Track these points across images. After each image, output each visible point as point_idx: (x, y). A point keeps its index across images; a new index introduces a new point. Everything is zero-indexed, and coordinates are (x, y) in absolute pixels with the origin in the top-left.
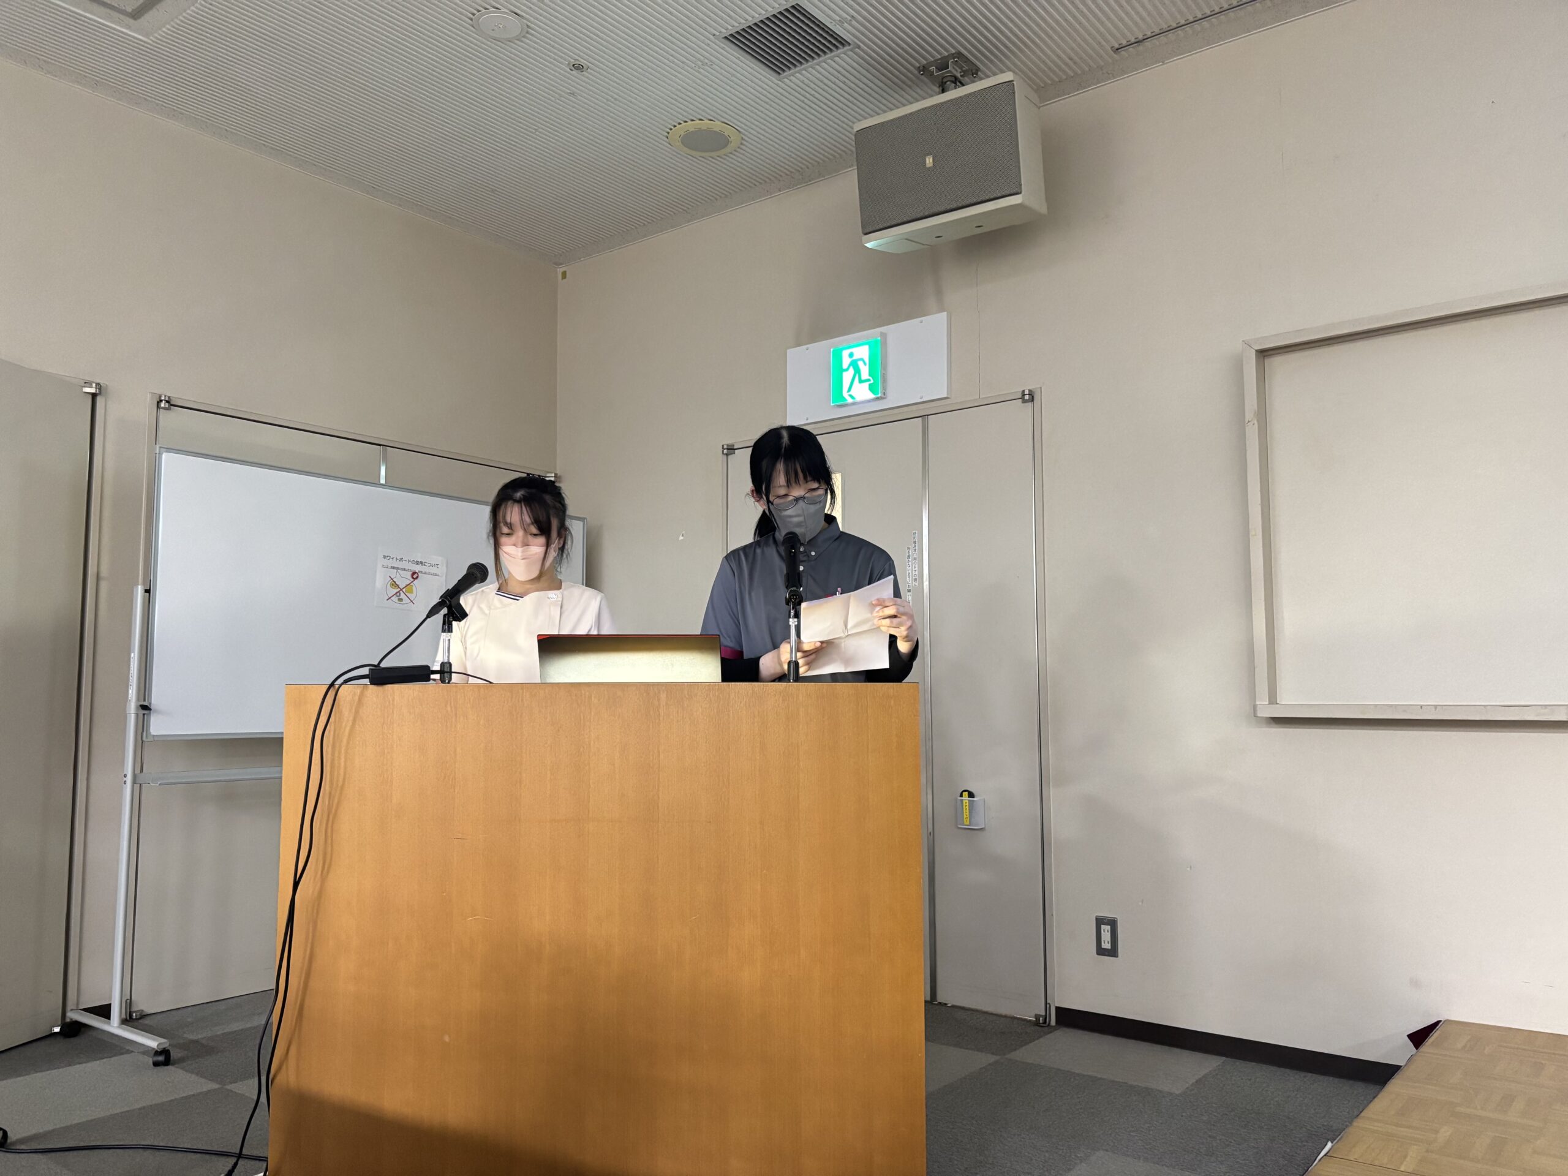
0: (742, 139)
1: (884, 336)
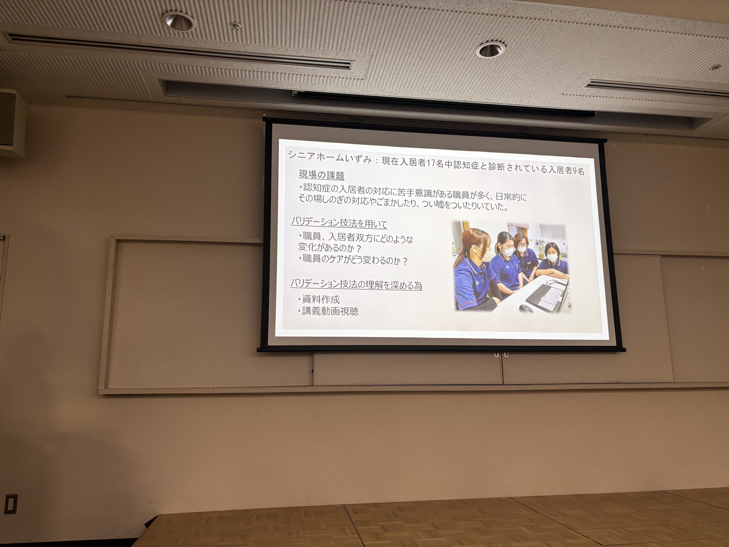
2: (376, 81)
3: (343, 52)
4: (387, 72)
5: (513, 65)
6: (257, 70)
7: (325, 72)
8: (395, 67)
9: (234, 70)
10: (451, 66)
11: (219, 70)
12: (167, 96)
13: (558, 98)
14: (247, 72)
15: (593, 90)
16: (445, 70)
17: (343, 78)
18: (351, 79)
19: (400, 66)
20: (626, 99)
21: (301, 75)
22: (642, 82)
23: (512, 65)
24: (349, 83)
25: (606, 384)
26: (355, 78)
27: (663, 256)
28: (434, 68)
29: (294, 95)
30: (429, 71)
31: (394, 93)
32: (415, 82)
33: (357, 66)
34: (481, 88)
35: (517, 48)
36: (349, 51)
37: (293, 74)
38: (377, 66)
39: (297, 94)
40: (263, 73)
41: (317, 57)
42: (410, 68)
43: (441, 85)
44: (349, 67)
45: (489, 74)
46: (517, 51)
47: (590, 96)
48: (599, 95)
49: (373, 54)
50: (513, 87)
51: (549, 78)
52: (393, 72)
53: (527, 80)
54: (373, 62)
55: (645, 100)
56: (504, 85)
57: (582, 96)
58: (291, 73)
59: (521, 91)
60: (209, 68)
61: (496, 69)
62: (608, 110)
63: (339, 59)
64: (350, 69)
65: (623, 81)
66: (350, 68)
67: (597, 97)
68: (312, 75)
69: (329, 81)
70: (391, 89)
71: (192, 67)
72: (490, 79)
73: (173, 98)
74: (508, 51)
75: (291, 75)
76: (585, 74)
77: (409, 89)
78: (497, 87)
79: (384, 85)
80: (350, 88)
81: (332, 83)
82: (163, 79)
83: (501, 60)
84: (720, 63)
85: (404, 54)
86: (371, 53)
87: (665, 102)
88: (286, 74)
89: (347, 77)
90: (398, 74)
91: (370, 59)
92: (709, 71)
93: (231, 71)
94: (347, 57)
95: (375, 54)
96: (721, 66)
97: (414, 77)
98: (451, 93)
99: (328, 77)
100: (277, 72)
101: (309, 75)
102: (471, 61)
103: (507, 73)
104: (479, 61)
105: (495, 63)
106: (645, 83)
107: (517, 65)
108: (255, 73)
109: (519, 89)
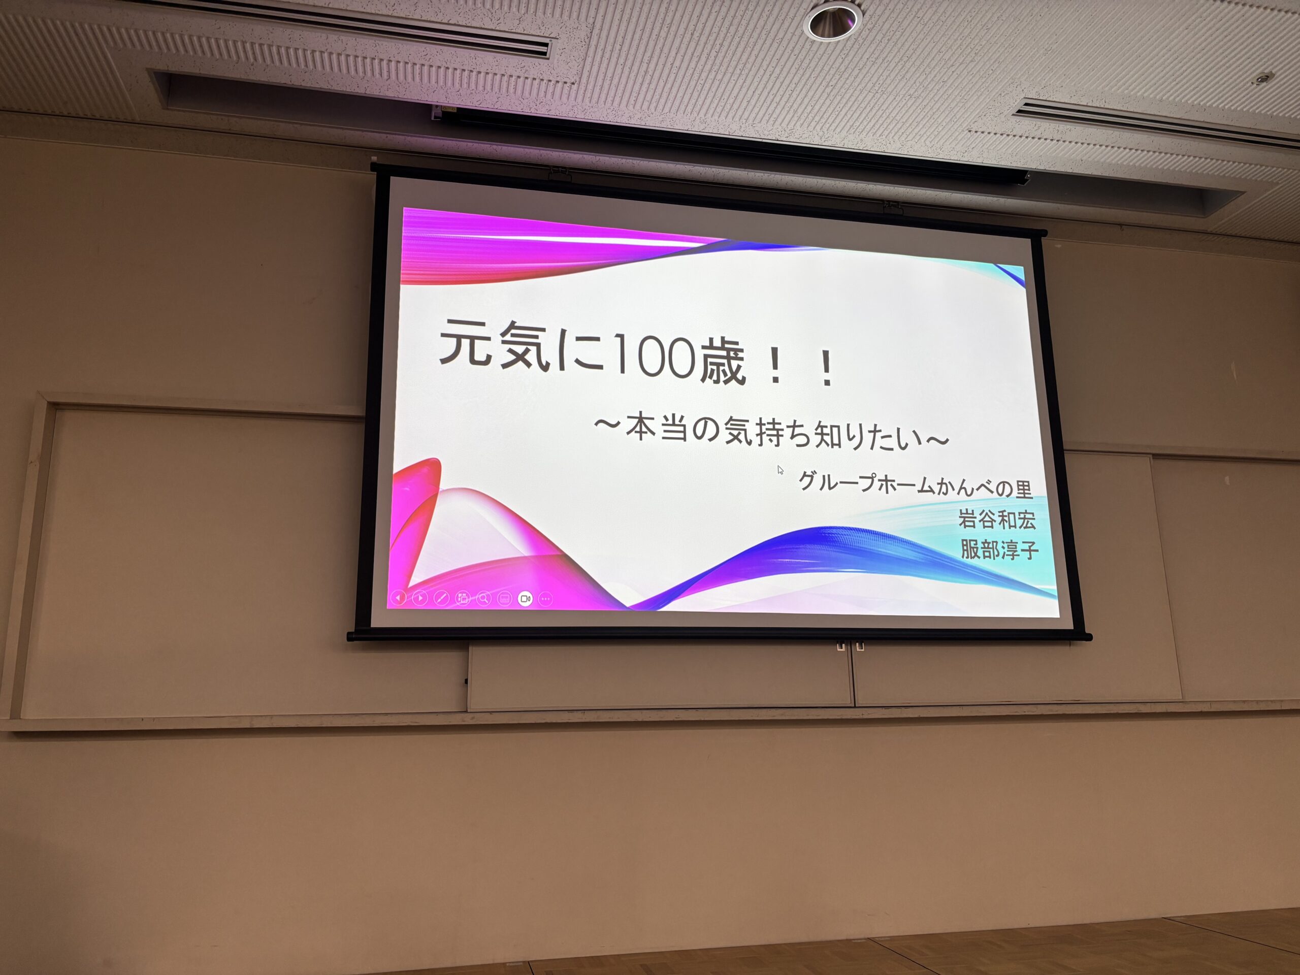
2: (602, 87)
3: (534, 17)
4: (623, 69)
5: (877, 59)
6: (355, 54)
7: (496, 63)
8: (639, 55)
9: (305, 50)
10: (753, 57)
11: (274, 49)
12: (168, 109)
13: (960, 138)
14: (334, 57)
15: (1028, 124)
16: (740, 66)
17: (534, 79)
18: (550, 81)
19: (648, 54)
20: (1088, 144)
21: (448, 68)
22: (1122, 109)
23: (874, 60)
24: (545, 92)
25: (1056, 706)
26: (558, 79)
27: (1156, 456)
28: (718, 62)
29: (435, 117)
30: (708, 67)
31: (637, 117)
32: (680, 94)
33: (561, 51)
34: (810, 112)
35: (886, 20)
36: (544, 13)
37: (431, 66)
38: (603, 54)
39: (441, 115)
40: (368, 61)
41: (478, 26)
42: (671, 59)
43: (731, 101)
44: (545, 54)
45: (828, 78)
46: (885, 25)
47: (1021, 137)
48: (1038, 134)
49: (594, 23)
50: (874, 111)
51: (945, 92)
52: (635, 68)
53: (901, 97)
54: (594, 43)
55: (1125, 148)
56: (856, 105)
57: (1005, 136)
58: (427, 63)
59: (889, 121)
60: (252, 44)
61: (842, 68)
62: (1052, 169)
63: (525, 32)
64: (548, 59)
65: (1086, 104)
66: (548, 56)
67: (1033, 138)
68: (470, 69)
69: (504, 84)
70: (631, 107)
71: (217, 40)
72: (828, 90)
73: (180, 115)
74: (869, 26)
75: (426, 68)
76: (1015, 86)
77: (667, 110)
78: (841, 111)
79: (617, 99)
80: (549, 102)
81: (511, 90)
82: (158, 68)
83: (852, 47)
84: (1273, 68)
85: (658, 25)
86: (591, 20)
87: (1160, 153)
88: (415, 64)
89: (541, 78)
90: (646, 72)
91: (589, 35)
92: (1250, 86)
93: (300, 52)
94: (542, 28)
95: (598, 25)
96: (1274, 75)
97: (679, 80)
98: (750, 121)
99: (503, 75)
100: (396, 59)
101: (464, 70)
102: (794, 48)
103: (864, 77)
104: (809, 47)
105: (841, 52)
106: (1128, 110)
107: (883, 60)
108: (351, 59)
109: (885, 116)
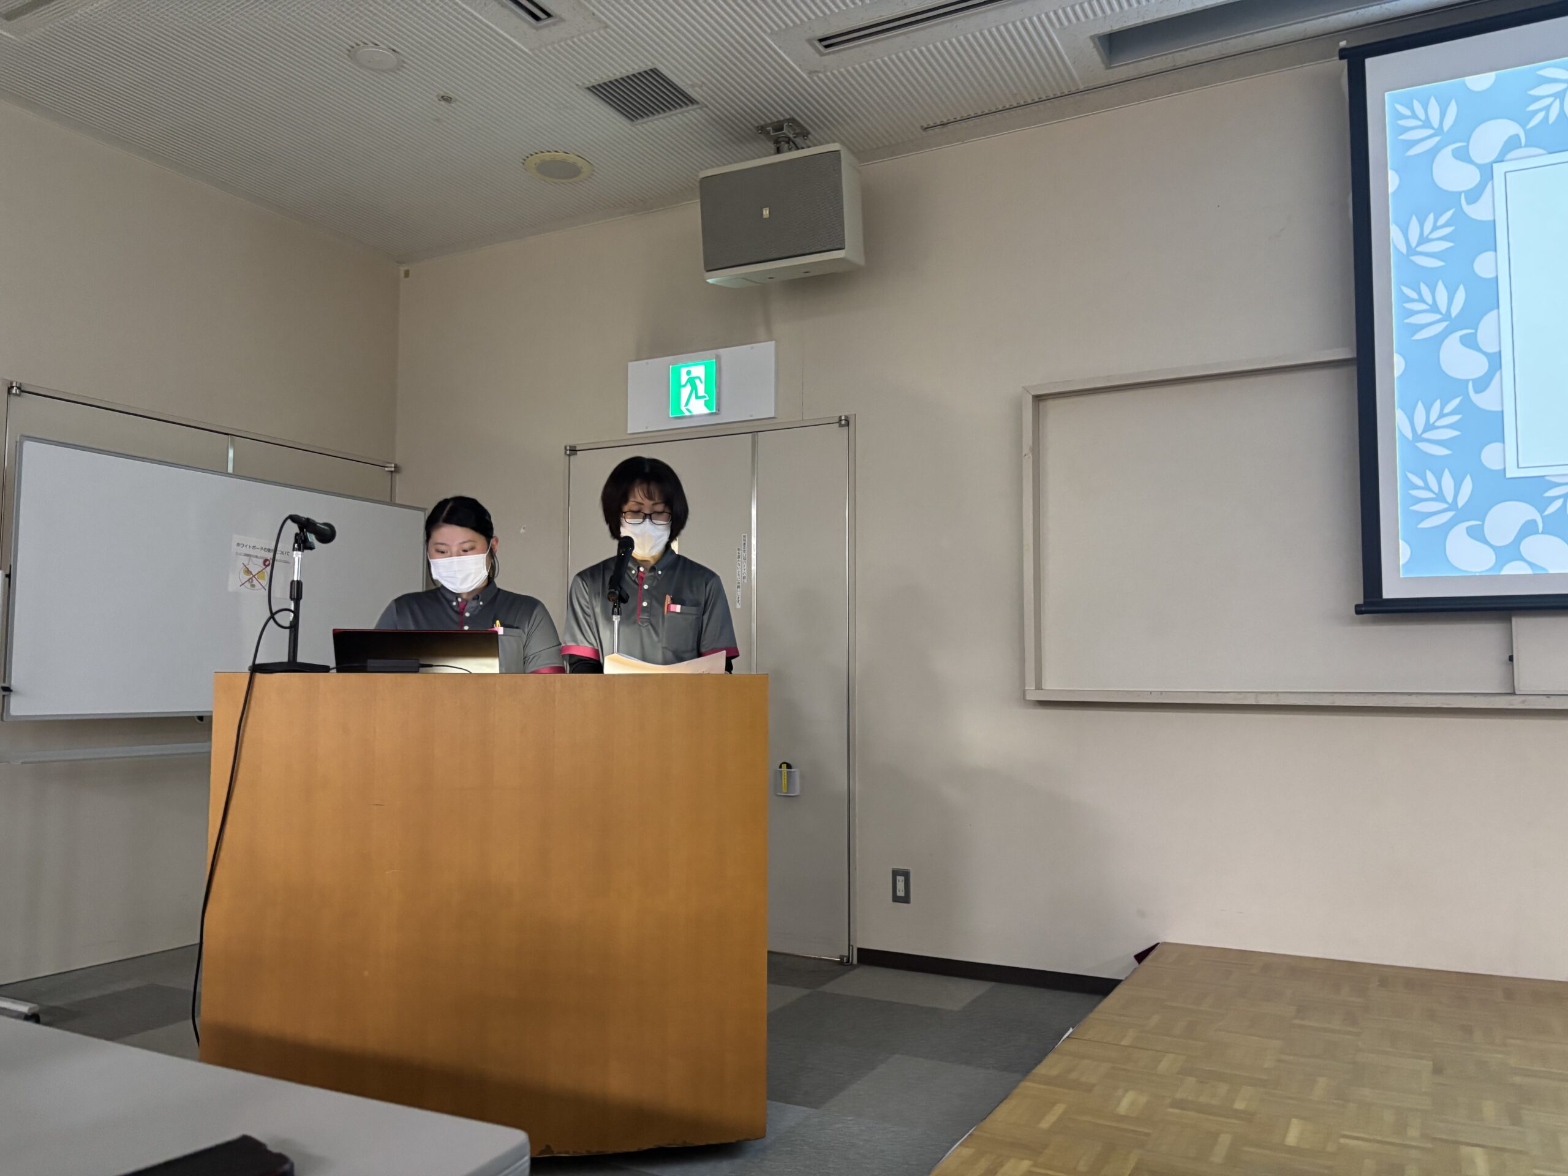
0: (594, 171)
1: (718, 358)
12: (1112, 68)
73: (1123, 69)
82: (1101, 32)
